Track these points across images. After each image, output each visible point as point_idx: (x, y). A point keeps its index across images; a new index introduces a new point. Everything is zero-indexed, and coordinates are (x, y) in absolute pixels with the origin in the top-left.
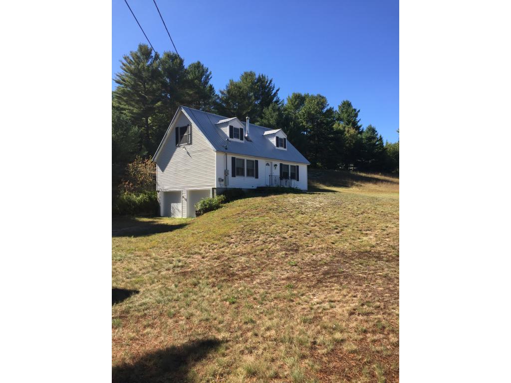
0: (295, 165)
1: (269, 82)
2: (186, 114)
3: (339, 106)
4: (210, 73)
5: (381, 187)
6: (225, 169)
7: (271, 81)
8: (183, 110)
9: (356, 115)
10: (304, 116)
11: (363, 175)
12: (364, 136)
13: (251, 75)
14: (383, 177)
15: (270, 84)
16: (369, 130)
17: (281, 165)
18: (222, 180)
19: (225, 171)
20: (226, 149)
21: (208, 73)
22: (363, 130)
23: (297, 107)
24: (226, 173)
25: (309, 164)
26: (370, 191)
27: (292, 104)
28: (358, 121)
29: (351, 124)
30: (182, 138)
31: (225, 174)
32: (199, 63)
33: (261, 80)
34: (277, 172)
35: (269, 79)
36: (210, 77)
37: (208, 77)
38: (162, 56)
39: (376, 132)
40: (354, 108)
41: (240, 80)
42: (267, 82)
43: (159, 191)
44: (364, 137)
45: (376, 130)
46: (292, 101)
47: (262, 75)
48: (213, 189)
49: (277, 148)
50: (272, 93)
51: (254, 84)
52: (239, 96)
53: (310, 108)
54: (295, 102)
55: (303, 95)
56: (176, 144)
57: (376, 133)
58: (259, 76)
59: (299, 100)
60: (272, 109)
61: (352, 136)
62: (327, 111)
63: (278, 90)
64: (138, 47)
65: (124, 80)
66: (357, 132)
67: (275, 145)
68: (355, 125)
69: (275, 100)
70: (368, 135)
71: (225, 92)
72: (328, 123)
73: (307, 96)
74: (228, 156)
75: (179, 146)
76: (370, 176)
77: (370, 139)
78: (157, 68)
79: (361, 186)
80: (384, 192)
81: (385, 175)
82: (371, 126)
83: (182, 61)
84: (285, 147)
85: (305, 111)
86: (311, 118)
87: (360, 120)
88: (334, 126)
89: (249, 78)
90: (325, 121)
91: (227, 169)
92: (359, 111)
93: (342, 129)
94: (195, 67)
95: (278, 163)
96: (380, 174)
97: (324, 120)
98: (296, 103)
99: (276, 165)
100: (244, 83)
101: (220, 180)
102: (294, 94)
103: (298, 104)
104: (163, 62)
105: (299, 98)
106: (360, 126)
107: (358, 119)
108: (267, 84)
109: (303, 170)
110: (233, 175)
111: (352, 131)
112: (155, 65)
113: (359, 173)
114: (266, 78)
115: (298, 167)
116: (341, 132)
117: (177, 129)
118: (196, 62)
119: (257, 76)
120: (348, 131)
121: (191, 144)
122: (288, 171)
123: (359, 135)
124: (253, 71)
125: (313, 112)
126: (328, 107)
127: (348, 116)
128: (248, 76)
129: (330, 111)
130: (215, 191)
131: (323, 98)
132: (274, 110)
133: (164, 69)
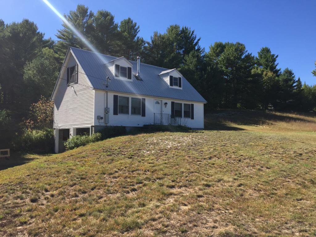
0: (190, 103)
1: (191, 32)
2: (73, 54)
3: (258, 53)
4: (139, 27)
5: (294, 126)
6: (105, 107)
7: (193, 32)
8: (71, 51)
9: (274, 60)
10: (223, 62)
11: (278, 114)
12: (281, 78)
13: (176, 27)
14: (298, 116)
15: (192, 35)
16: (286, 73)
17: (173, 103)
18: (102, 118)
19: (105, 109)
20: (107, 87)
21: (136, 27)
22: (281, 73)
23: (218, 55)
24: (106, 110)
25: (206, 102)
26: (280, 129)
27: (214, 52)
28: (276, 65)
29: (269, 68)
30: (71, 77)
31: (105, 112)
32: (129, 19)
33: (184, 31)
34: (168, 110)
35: (192, 30)
36: (138, 31)
37: (136, 30)
38: (96, 14)
39: (293, 74)
40: (272, 54)
41: (166, 32)
42: (189, 34)
43: (55, 129)
44: (281, 80)
45: (293, 72)
46: (213, 49)
47: (185, 28)
48: (92, 126)
49: (170, 87)
50: (193, 42)
51: (177, 35)
52: (163, 45)
53: (228, 54)
54: (216, 50)
55: (224, 43)
56: (67, 84)
57: (293, 76)
58: (183, 28)
59: (220, 48)
60: (192, 56)
61: (270, 79)
62: (246, 56)
63: (199, 40)
64: (76, 7)
65: (64, 36)
66: (275, 75)
67: (169, 84)
68: (273, 69)
69: (196, 48)
70: (285, 77)
71: (151, 43)
72: (246, 67)
73: (228, 44)
74: (109, 93)
75: (69, 86)
76: (285, 115)
77: (286, 81)
78: (91, 24)
79: (272, 124)
80: (294, 130)
81: (300, 115)
82: (287, 69)
83: (112, 18)
84: (180, 86)
85: (224, 57)
86: (229, 63)
87: (278, 64)
88: (253, 70)
89: (174, 30)
90: (243, 66)
91: (107, 107)
92: (277, 56)
93: (260, 72)
94: (125, 23)
95: (169, 102)
96: (295, 113)
97: (242, 64)
98: (218, 51)
99: (166, 104)
100: (170, 35)
101: (98, 118)
102: (216, 43)
103: (219, 51)
104: (97, 19)
105: (220, 47)
106: (279, 70)
107: (276, 63)
108: (190, 35)
109: (199, 108)
110: (115, 113)
111: (270, 74)
112: (90, 22)
113: (274, 113)
114: (189, 29)
115: (193, 105)
116: (260, 75)
117: (68, 69)
118: (127, 18)
119: (181, 29)
120: (266, 74)
121: (77, 83)
122: (181, 109)
123: (277, 78)
124: (178, 24)
125: (232, 58)
126: (247, 53)
127: (267, 61)
128: (174, 28)
129: (249, 57)
130: (93, 128)
131: (242, 45)
132: (193, 56)
133: (98, 25)
